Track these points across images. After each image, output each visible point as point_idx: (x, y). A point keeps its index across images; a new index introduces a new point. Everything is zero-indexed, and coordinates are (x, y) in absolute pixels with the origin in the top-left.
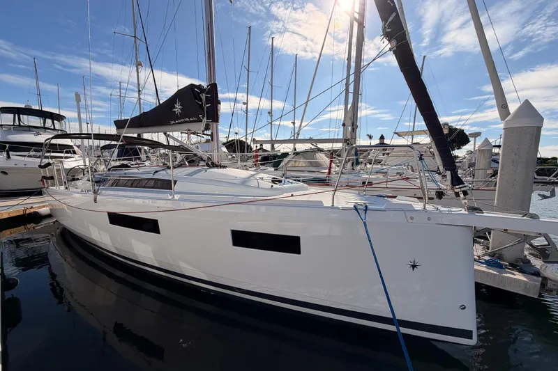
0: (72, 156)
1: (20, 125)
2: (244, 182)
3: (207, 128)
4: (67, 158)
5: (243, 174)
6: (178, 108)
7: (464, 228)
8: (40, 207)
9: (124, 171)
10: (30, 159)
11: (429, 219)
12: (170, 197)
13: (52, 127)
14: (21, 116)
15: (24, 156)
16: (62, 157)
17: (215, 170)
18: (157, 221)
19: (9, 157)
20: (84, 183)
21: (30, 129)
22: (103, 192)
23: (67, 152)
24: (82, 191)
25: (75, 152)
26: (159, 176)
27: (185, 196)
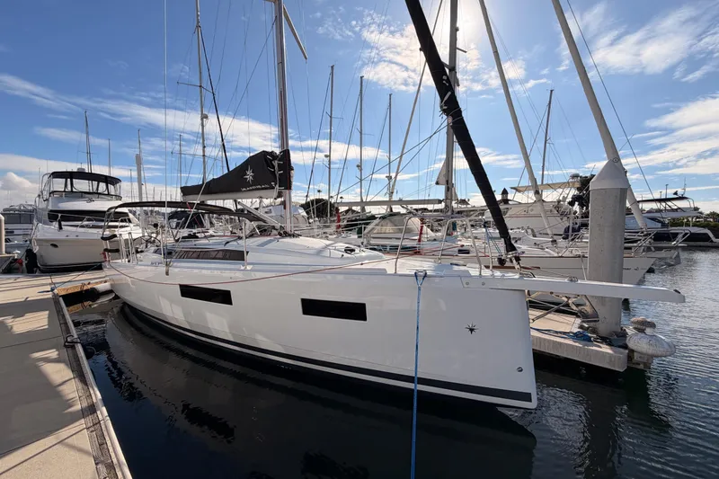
0: (127, 224)
1: (72, 191)
2: (319, 252)
3: (280, 195)
4: (122, 227)
5: (318, 243)
6: (249, 175)
7: (517, 292)
8: (97, 283)
9: (193, 242)
10: (82, 230)
11: (483, 284)
12: (242, 268)
13: (106, 193)
14: (74, 180)
15: (77, 226)
16: (116, 227)
17: (287, 240)
18: (229, 292)
19: (60, 228)
20: (150, 255)
21: (82, 195)
22: (175, 264)
23: (122, 221)
24: (152, 264)
25: (130, 221)
26: (230, 247)
27: (257, 267)
